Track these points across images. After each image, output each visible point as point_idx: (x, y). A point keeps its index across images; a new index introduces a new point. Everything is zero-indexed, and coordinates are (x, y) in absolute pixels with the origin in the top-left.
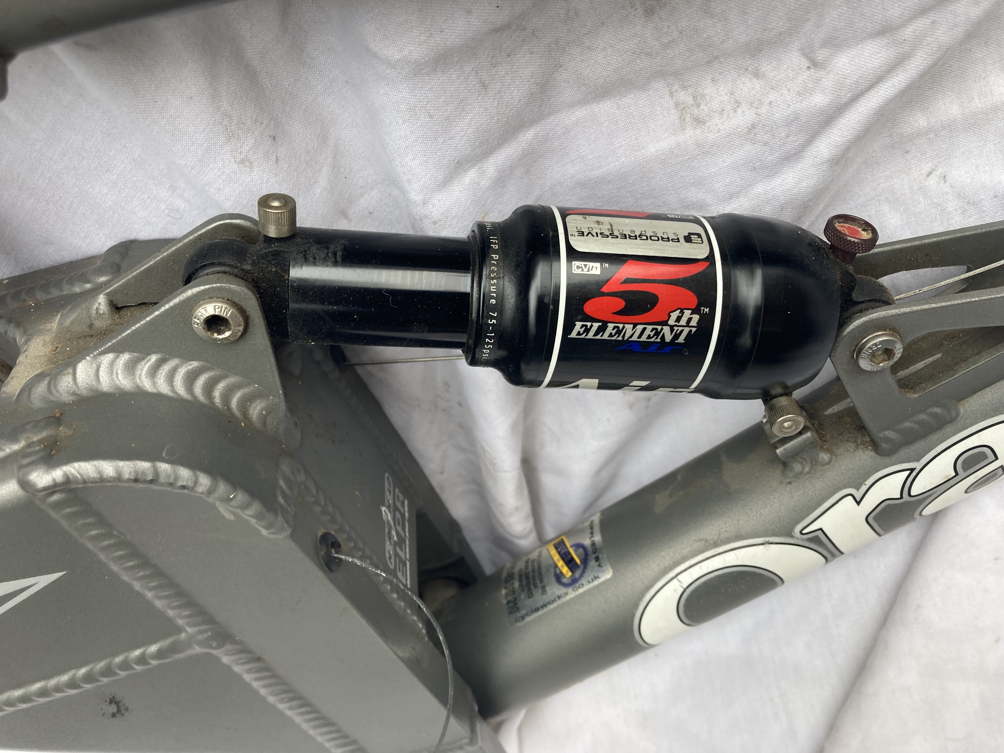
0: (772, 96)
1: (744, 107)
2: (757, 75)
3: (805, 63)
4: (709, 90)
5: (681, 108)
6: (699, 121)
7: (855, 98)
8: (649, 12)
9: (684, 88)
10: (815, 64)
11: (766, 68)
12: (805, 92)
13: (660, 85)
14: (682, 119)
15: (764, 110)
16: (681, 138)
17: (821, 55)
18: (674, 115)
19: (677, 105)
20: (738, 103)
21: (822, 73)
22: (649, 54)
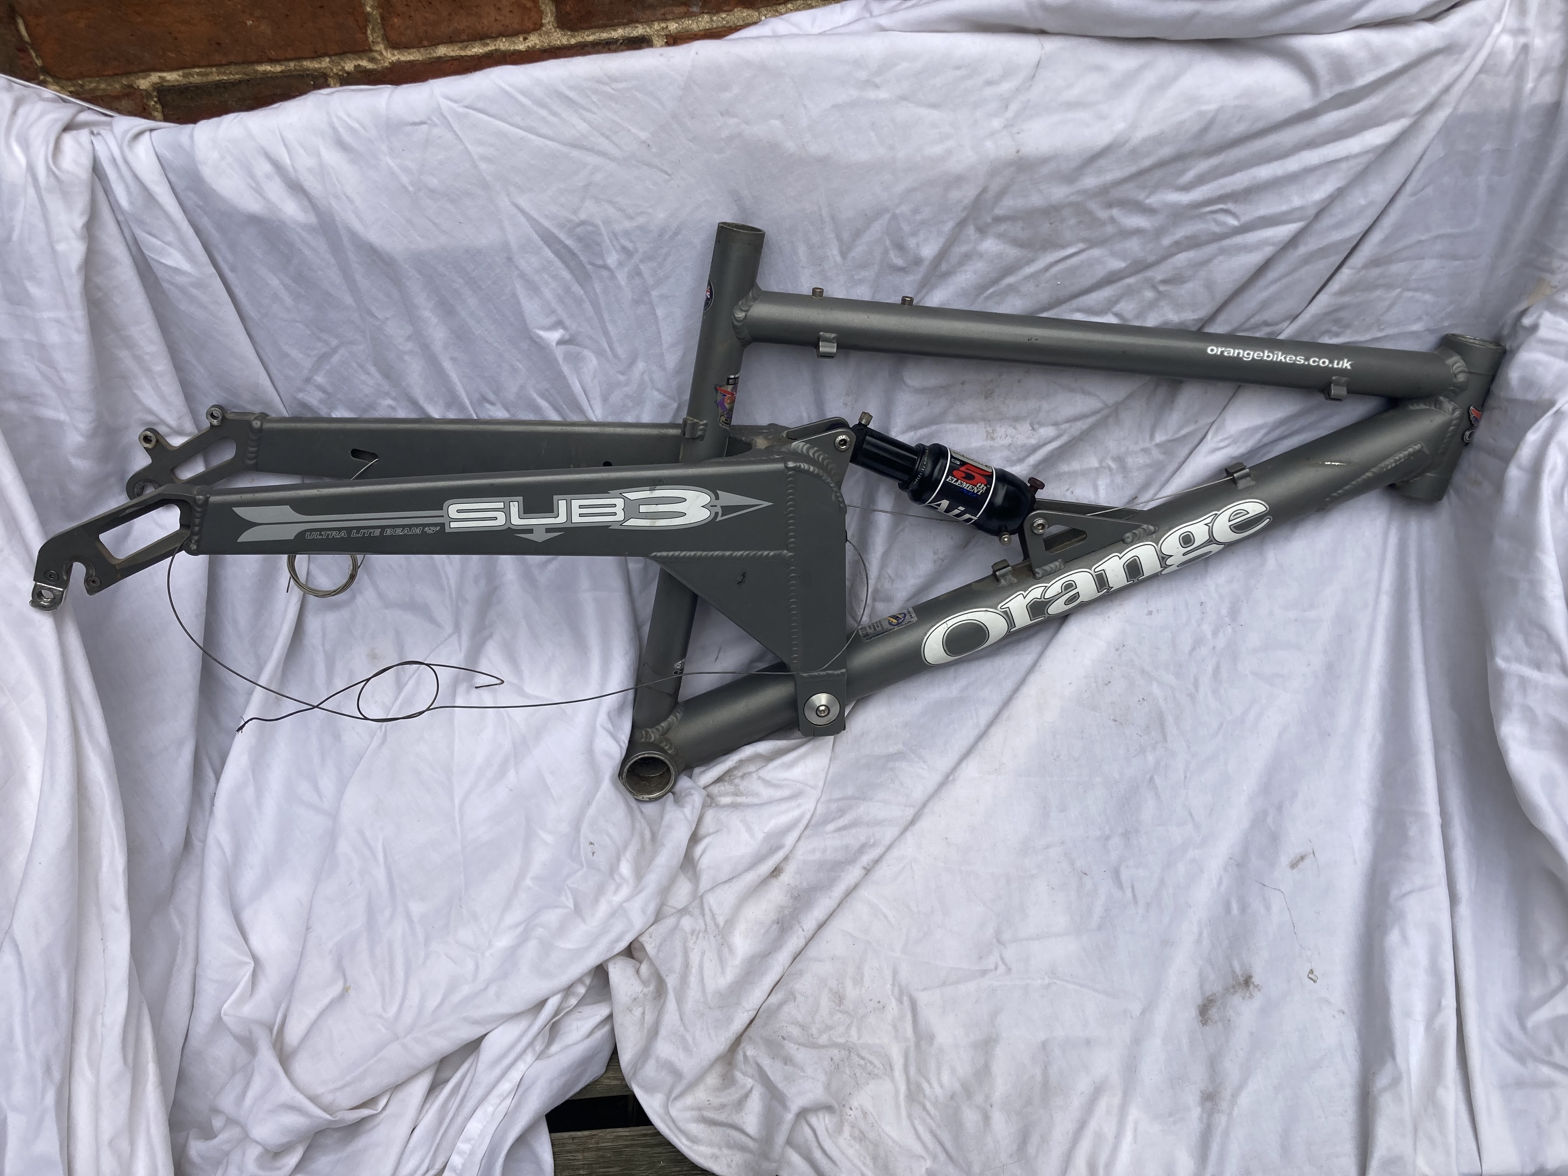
0: (1018, 436)
1: (1008, 437)
2: (1015, 428)
3: (1030, 428)
4: (998, 429)
5: (988, 433)
6: (993, 439)
7: (1044, 445)
8: (986, 398)
9: (990, 426)
10: (1033, 429)
11: (1018, 426)
12: (1028, 438)
13: (982, 424)
14: (987, 437)
15: (1015, 440)
16: (985, 443)
17: (1036, 426)
18: (985, 435)
19: (986, 431)
20: (1007, 436)
21: (1035, 433)
22: (982, 411)
